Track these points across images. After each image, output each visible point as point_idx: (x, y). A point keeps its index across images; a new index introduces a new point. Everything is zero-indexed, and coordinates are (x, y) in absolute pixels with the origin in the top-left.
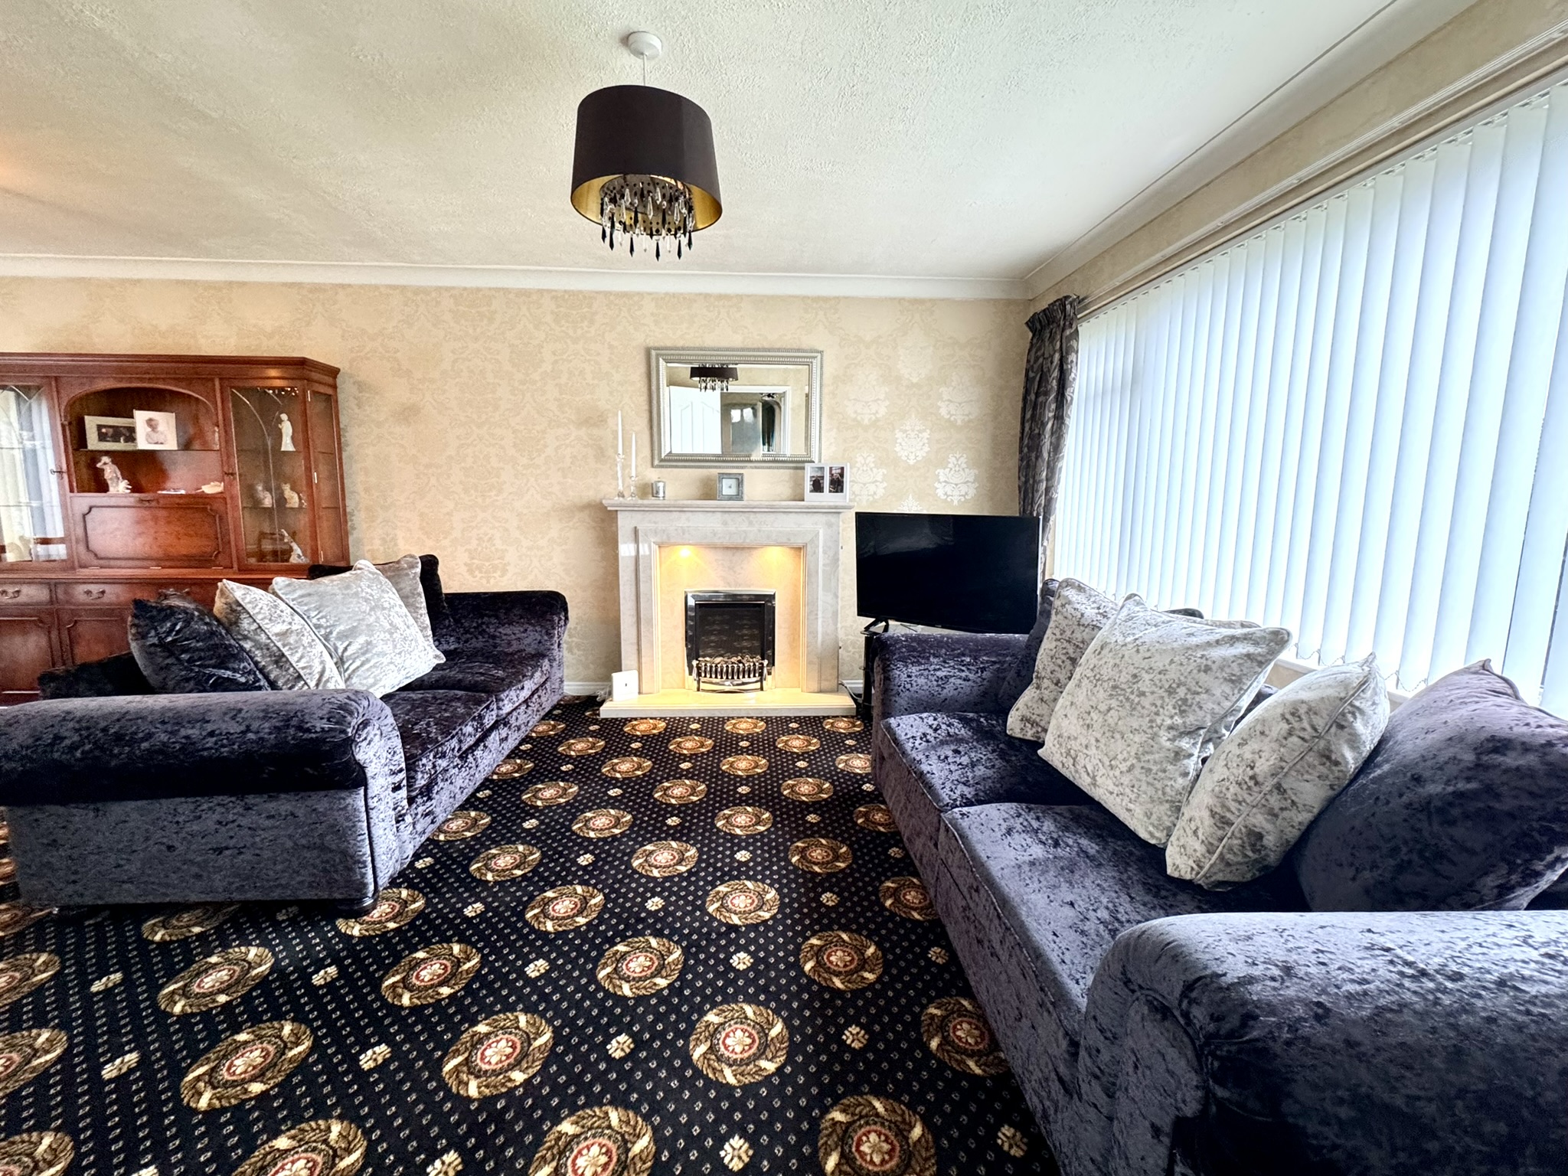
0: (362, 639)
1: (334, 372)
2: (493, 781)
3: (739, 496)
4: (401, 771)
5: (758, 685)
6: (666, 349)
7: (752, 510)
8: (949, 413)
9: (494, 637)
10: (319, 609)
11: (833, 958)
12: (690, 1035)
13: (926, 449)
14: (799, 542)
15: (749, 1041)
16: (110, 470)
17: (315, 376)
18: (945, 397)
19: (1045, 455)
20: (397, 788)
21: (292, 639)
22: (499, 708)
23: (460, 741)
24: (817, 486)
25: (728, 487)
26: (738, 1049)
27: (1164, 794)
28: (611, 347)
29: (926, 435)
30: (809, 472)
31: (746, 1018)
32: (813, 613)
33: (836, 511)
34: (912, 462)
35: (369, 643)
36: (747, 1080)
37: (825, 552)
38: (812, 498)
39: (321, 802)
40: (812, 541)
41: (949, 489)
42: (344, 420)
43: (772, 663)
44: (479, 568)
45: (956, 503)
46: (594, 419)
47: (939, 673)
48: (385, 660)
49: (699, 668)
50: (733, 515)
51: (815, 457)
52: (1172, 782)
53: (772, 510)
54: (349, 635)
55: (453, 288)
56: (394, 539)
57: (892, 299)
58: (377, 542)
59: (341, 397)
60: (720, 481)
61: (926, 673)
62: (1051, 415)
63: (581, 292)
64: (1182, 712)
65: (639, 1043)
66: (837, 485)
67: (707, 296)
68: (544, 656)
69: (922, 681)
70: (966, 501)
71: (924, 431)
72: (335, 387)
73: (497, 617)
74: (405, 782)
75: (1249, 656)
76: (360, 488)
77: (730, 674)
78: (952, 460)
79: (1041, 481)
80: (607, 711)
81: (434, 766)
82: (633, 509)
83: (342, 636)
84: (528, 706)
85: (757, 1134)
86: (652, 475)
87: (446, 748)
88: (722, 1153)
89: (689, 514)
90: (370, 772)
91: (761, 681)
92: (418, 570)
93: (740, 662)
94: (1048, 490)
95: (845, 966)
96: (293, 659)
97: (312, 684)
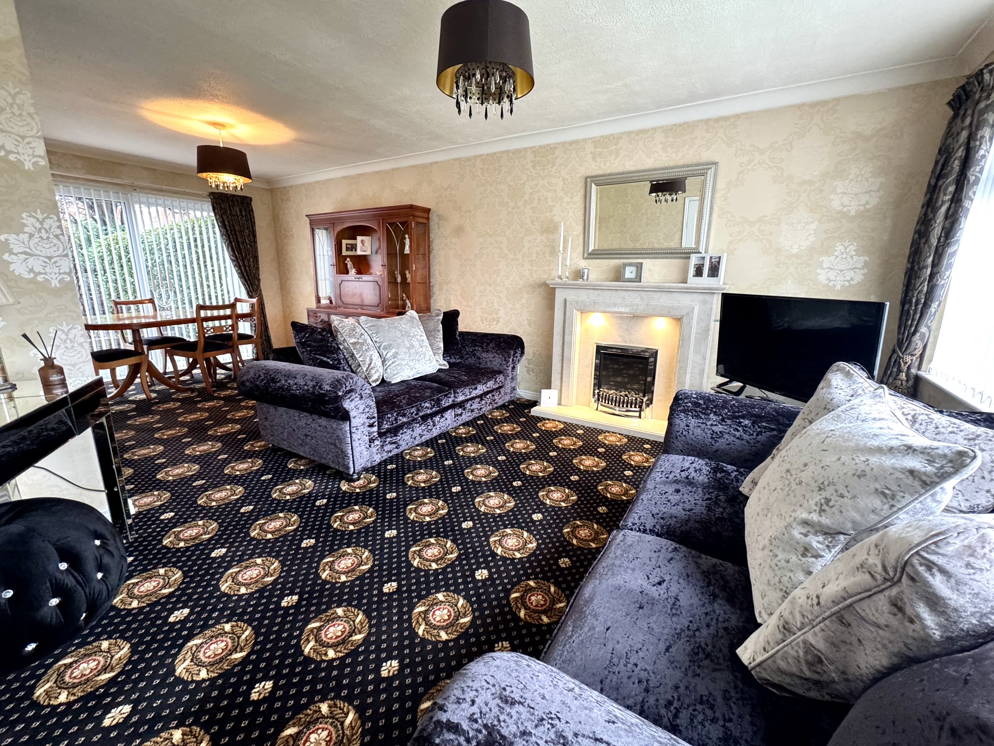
0: (394, 351)
1: (428, 211)
2: (450, 435)
3: (639, 278)
4: (374, 417)
5: (637, 414)
6: (596, 176)
7: (644, 290)
8: (842, 204)
9: (479, 358)
10: (377, 333)
11: (533, 598)
12: (423, 599)
13: (812, 239)
14: (678, 314)
15: (446, 617)
16: (350, 264)
17: (418, 214)
18: (839, 191)
19: (934, 242)
20: (371, 426)
21: (358, 347)
22: (455, 397)
23: (418, 410)
24: (699, 272)
25: (630, 272)
26: (438, 619)
27: (780, 582)
28: (564, 179)
29: (813, 226)
30: (694, 260)
31: (456, 605)
32: (683, 368)
33: (710, 292)
34: (794, 251)
35: (396, 353)
36: (428, 637)
37: (698, 323)
38: (693, 281)
39: (334, 424)
40: (688, 314)
41: (832, 275)
42: (432, 236)
43: (650, 401)
44: (486, 319)
45: (838, 287)
46: (550, 228)
47: (714, 428)
48: (404, 363)
49: (599, 395)
50: (629, 293)
51: (702, 249)
52: (791, 574)
53: (660, 290)
54: (388, 348)
55: (482, 155)
56: (450, 300)
57: (791, 106)
58: (443, 301)
59: (431, 224)
60: (624, 269)
61: (703, 426)
62: (948, 197)
63: (549, 145)
64: (822, 511)
65: (399, 590)
66: (714, 271)
67: (629, 133)
68: (500, 372)
69: (698, 431)
70: (851, 286)
71: (813, 222)
72: (428, 219)
73: (482, 347)
74: (376, 424)
75: (912, 472)
76: (437, 273)
77: (618, 403)
78: (839, 248)
79: (926, 267)
80: (535, 411)
81: (396, 419)
82: (566, 286)
83: (385, 348)
84: (482, 400)
85: (407, 666)
86: (583, 264)
87: (407, 412)
88: (384, 664)
89: (599, 291)
90: (352, 414)
91: (640, 412)
92: (441, 317)
93: (626, 395)
94: (932, 276)
95: (536, 606)
96: (357, 356)
97: (365, 369)
